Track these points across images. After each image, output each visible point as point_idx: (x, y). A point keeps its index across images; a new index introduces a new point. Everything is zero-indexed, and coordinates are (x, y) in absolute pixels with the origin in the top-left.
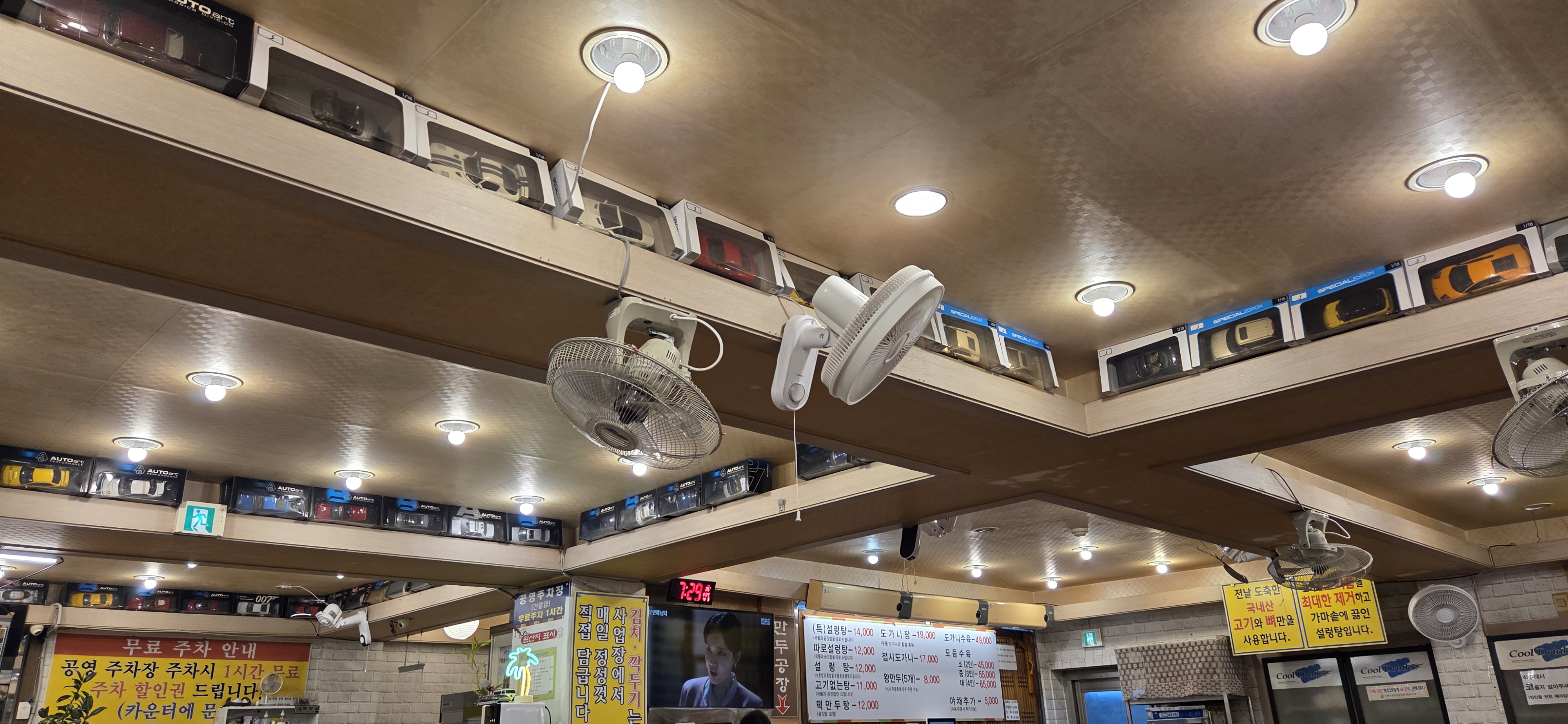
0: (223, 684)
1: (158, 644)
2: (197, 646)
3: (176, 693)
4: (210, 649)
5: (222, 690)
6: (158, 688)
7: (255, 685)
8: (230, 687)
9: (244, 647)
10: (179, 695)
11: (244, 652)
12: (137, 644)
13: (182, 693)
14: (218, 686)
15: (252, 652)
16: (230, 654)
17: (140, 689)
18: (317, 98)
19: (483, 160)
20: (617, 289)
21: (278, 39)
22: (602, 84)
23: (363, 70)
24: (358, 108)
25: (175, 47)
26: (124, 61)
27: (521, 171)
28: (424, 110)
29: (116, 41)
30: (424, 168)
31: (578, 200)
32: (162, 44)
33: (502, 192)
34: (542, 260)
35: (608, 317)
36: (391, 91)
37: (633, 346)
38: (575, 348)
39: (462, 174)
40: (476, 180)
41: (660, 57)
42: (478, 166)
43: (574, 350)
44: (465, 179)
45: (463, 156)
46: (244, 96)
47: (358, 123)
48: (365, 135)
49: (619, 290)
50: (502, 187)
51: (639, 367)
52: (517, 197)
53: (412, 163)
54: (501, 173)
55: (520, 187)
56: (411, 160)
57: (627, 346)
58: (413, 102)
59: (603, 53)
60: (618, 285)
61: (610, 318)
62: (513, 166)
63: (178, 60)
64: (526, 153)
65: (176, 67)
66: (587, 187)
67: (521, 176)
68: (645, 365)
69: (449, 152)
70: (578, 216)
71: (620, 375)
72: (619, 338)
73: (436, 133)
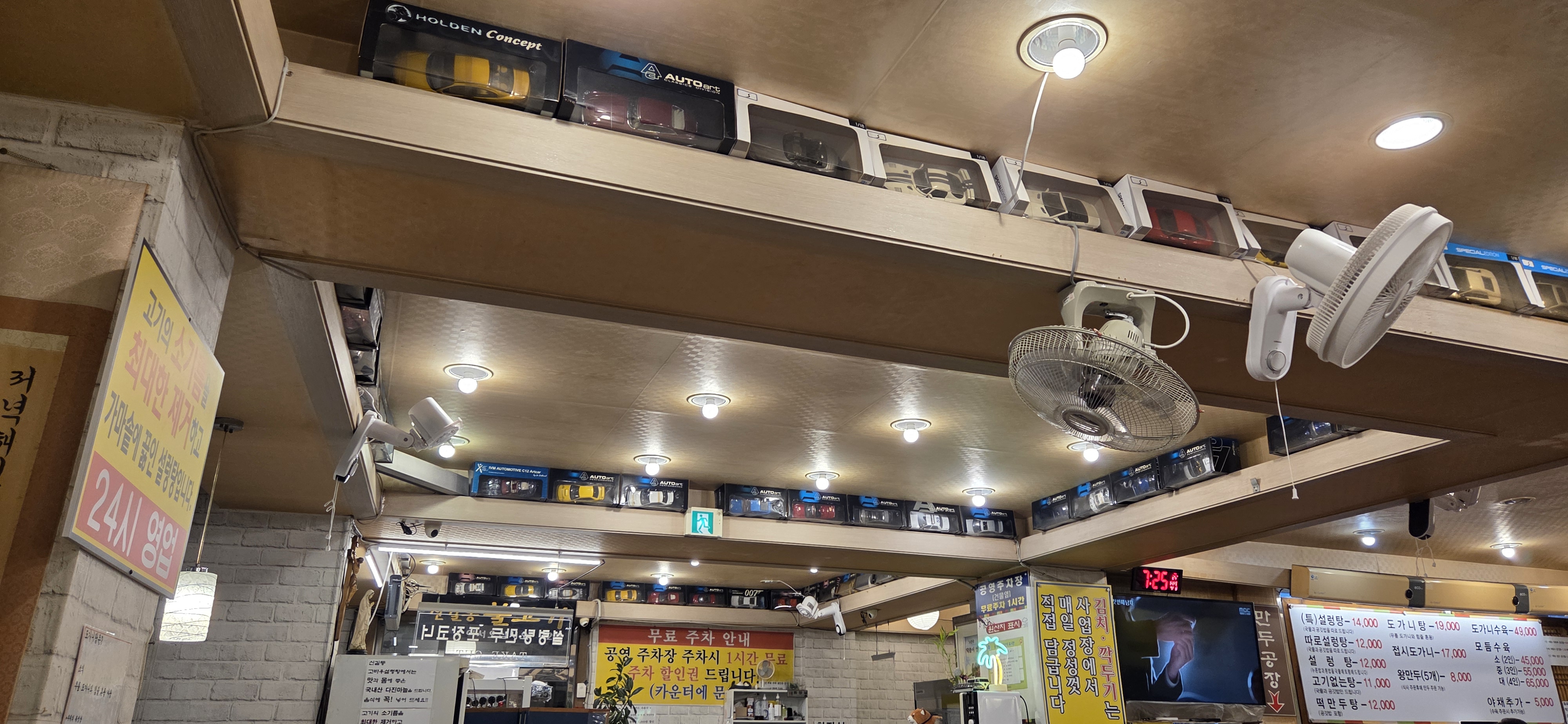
0: (727, 669)
1: (674, 634)
2: (703, 635)
3: (692, 676)
4: (714, 638)
5: (727, 674)
6: (678, 672)
7: (752, 670)
8: (733, 672)
9: (740, 636)
10: (694, 678)
11: (740, 641)
12: (658, 633)
13: (697, 676)
14: (724, 670)
15: (747, 641)
16: (730, 643)
17: (664, 672)
18: (787, 141)
19: (930, 171)
20: (1069, 275)
21: (753, 96)
22: (1040, 75)
23: (821, 109)
24: (821, 143)
25: (679, 121)
26: (644, 140)
27: (965, 174)
28: (874, 134)
29: (636, 125)
30: (881, 187)
31: (1023, 194)
32: (669, 120)
33: (950, 198)
34: (994, 257)
35: (1062, 305)
36: (846, 123)
37: (1095, 329)
38: (1035, 339)
39: (913, 187)
40: (926, 192)
41: (1098, 34)
42: (926, 177)
43: (1035, 341)
44: (916, 191)
45: (911, 170)
46: (733, 151)
47: (822, 157)
48: (829, 167)
49: (1072, 276)
50: (950, 193)
51: (1101, 349)
52: (963, 200)
53: (870, 185)
54: (948, 180)
55: (965, 190)
56: (869, 182)
57: (1089, 330)
58: (865, 128)
59: (1038, 44)
60: (1071, 270)
61: (1065, 305)
62: (956, 171)
63: (682, 130)
64: (967, 156)
65: (682, 137)
66: (1028, 179)
67: (966, 179)
68: (1108, 348)
69: (899, 168)
70: (1024, 209)
71: (1083, 360)
72: (1078, 324)
73: (888, 153)
